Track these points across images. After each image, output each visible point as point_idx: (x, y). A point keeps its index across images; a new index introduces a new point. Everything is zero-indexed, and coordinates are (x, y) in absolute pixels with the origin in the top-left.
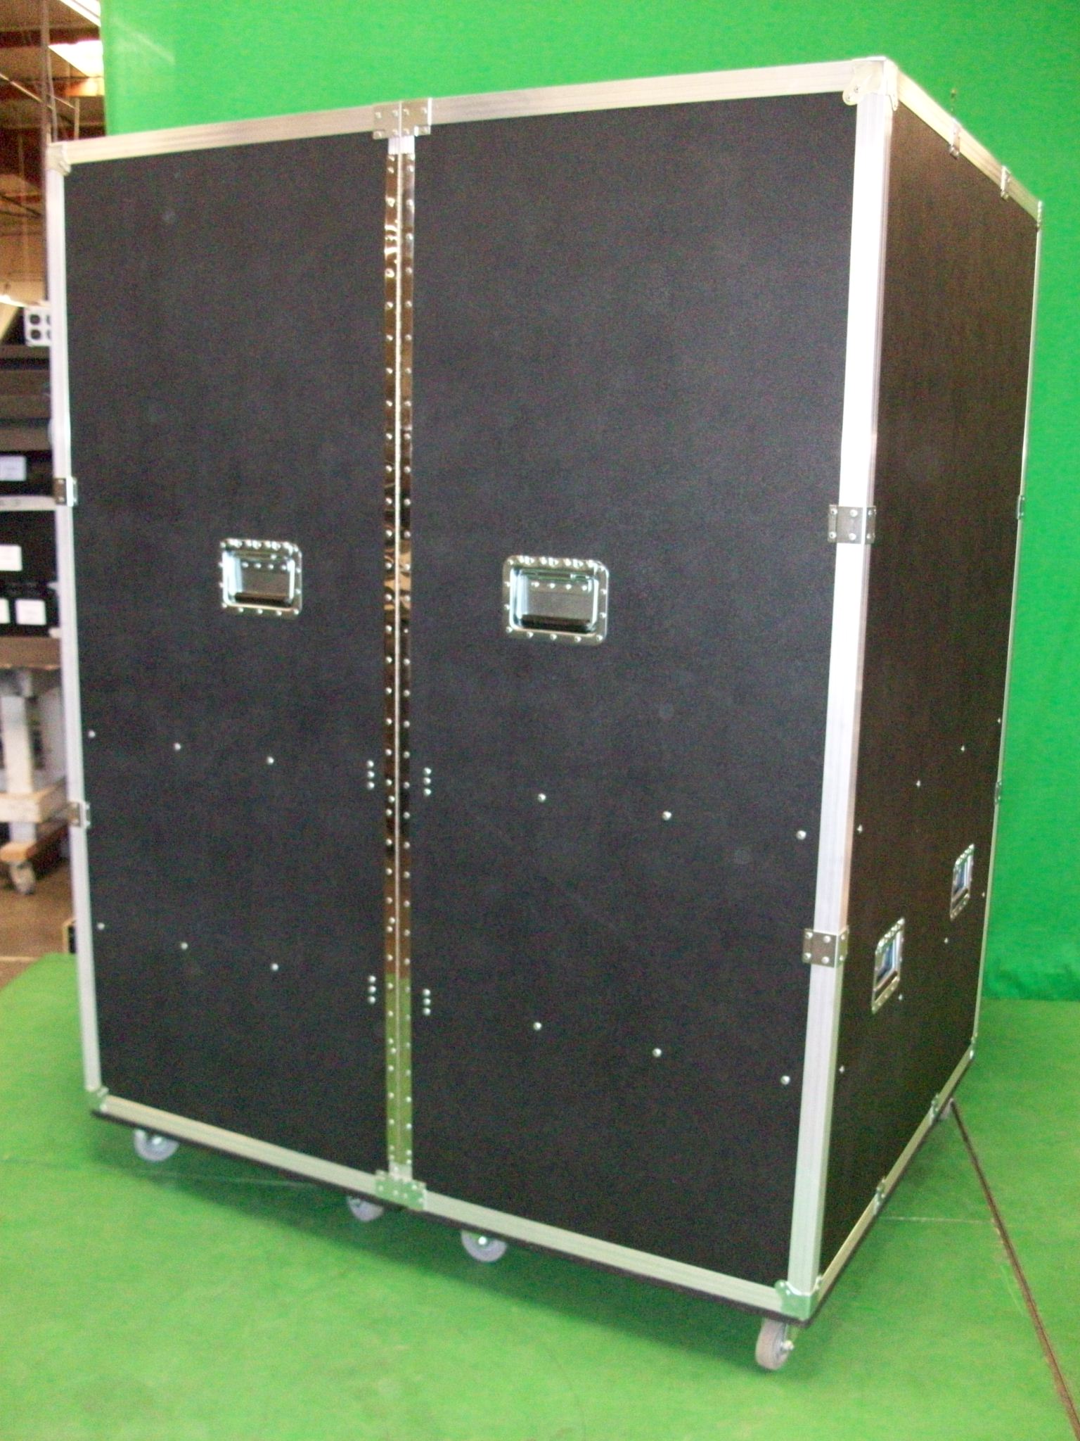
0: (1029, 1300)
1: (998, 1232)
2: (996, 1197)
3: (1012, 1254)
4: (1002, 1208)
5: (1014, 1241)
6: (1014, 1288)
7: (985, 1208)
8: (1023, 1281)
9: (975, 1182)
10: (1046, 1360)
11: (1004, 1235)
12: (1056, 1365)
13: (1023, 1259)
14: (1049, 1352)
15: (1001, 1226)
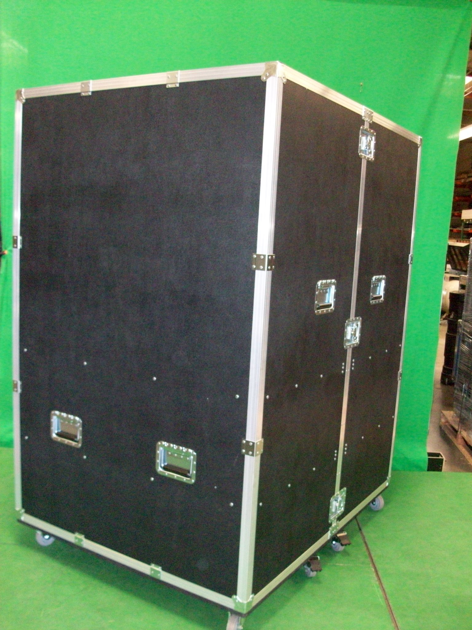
0: (386, 599)
1: (373, 570)
2: (373, 554)
3: (379, 579)
4: (375, 559)
5: (380, 574)
6: (379, 593)
7: (368, 560)
8: (384, 590)
9: (364, 549)
10: (393, 625)
11: (376, 571)
12: (397, 627)
13: (384, 581)
14: (395, 621)
15: (375, 568)
